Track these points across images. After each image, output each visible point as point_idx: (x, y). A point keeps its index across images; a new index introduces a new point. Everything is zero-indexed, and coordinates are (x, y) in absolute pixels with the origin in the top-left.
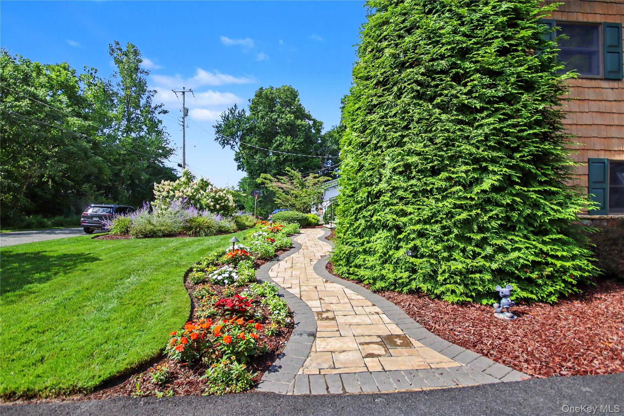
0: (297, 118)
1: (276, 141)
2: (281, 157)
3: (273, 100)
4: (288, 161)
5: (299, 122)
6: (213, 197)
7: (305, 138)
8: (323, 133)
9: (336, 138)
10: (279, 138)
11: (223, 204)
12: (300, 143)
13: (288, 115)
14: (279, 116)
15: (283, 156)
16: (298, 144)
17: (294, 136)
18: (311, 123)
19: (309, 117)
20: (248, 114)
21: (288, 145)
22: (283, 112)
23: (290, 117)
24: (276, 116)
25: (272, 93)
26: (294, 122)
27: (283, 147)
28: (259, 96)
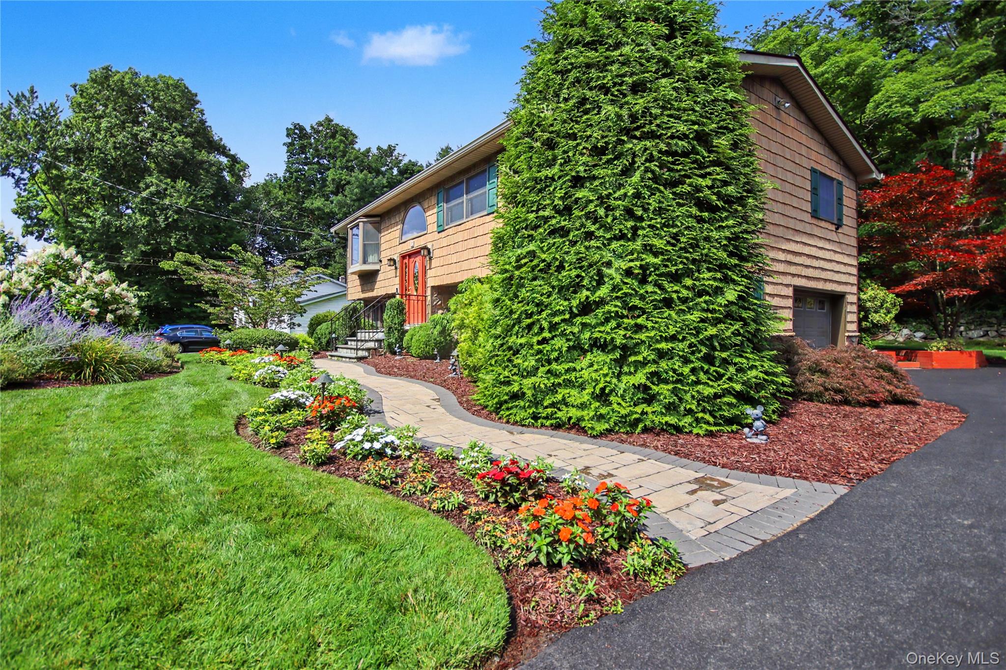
0: (197, 146)
1: (148, 187)
2: (161, 219)
3: (138, 98)
4: (178, 229)
5: (203, 155)
6: (96, 298)
7: (216, 189)
8: (248, 183)
9: (276, 198)
10: (154, 181)
11: (121, 312)
12: (208, 196)
13: (178, 138)
14: (154, 135)
15: (166, 219)
16: (202, 198)
17: (194, 181)
18: (224, 160)
19: (222, 150)
20: (66, 114)
21: (180, 197)
22: (164, 130)
23: (184, 142)
24: (148, 135)
25: (136, 85)
26: (192, 153)
27: (167, 201)
28: (101, 84)
